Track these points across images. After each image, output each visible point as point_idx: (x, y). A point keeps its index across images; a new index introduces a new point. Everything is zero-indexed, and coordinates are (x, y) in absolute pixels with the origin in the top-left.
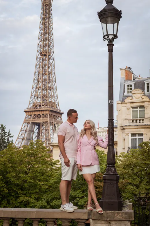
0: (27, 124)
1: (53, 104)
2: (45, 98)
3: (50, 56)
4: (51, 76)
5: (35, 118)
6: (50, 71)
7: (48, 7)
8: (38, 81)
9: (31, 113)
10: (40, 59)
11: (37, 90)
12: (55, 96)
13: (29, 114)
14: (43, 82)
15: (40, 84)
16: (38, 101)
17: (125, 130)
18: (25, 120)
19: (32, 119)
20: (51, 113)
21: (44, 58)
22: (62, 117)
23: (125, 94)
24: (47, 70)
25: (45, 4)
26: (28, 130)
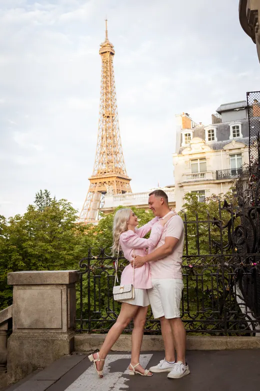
0: (92, 193)
1: (119, 170)
2: (111, 164)
3: (114, 118)
4: (116, 139)
5: (100, 186)
6: (114, 133)
7: (109, 64)
8: (102, 146)
9: (96, 181)
10: (103, 122)
11: (101, 155)
12: (121, 161)
13: (94, 181)
14: (107, 146)
15: (105, 149)
16: (103, 168)
17: (184, 188)
18: (90, 189)
19: (97, 187)
20: (118, 180)
21: (107, 119)
22: (130, 184)
23: (182, 144)
24: (112, 134)
25: (105, 61)
26: (94, 200)
